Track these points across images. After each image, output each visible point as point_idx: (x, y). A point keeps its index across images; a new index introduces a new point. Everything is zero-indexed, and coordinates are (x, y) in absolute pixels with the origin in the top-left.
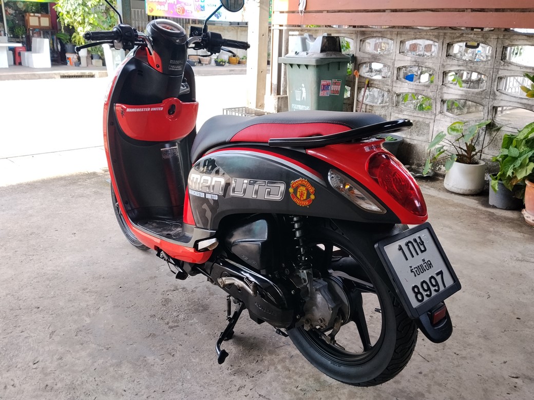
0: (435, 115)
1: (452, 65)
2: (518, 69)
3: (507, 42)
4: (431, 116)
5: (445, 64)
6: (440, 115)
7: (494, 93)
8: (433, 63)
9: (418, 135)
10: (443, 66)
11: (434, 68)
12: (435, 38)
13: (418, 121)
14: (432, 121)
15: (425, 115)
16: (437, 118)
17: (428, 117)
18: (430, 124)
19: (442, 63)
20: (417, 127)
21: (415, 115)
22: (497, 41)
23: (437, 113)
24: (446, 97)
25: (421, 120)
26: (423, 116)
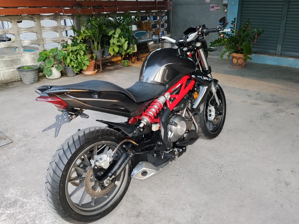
0: (21, 54)
1: (22, 31)
2: (48, 28)
3: (41, 18)
4: (20, 55)
5: (19, 31)
6: (23, 53)
7: (43, 39)
8: (13, 31)
9: (16, 65)
10: (18, 32)
11: (14, 33)
12: (10, 19)
13: (14, 59)
14: (21, 57)
15: (16, 55)
16: (23, 55)
17: (19, 55)
18: (21, 59)
19: (17, 30)
20: (14, 62)
21: (11, 56)
22: (37, 19)
23: (22, 53)
24: (24, 45)
25: (15, 58)
26: (16, 56)
